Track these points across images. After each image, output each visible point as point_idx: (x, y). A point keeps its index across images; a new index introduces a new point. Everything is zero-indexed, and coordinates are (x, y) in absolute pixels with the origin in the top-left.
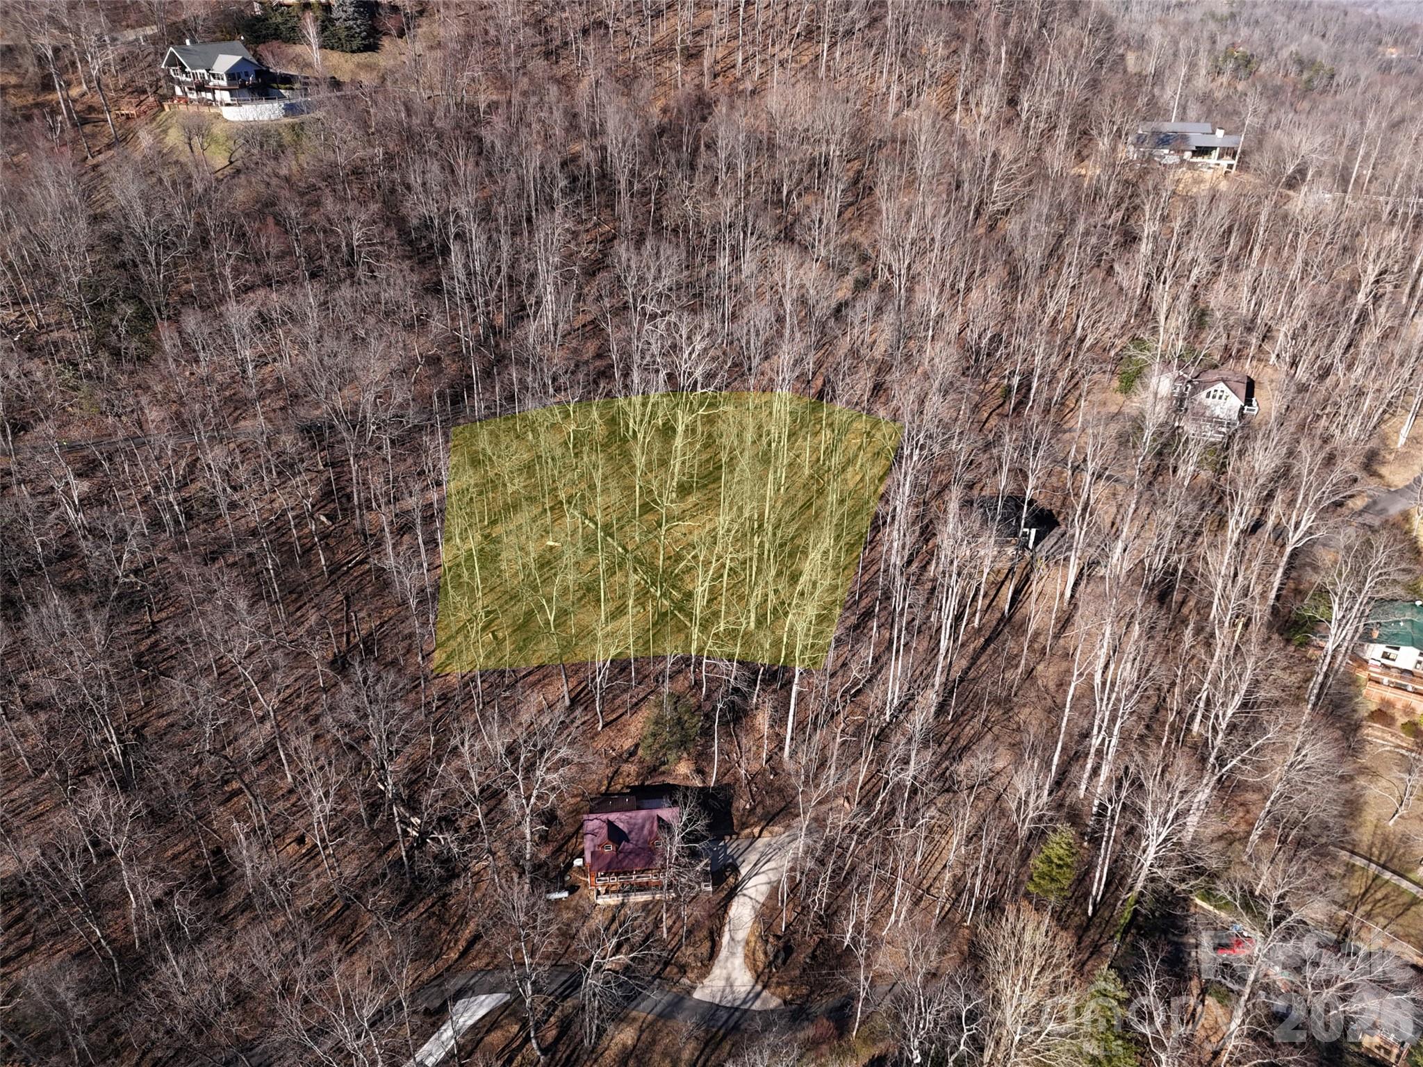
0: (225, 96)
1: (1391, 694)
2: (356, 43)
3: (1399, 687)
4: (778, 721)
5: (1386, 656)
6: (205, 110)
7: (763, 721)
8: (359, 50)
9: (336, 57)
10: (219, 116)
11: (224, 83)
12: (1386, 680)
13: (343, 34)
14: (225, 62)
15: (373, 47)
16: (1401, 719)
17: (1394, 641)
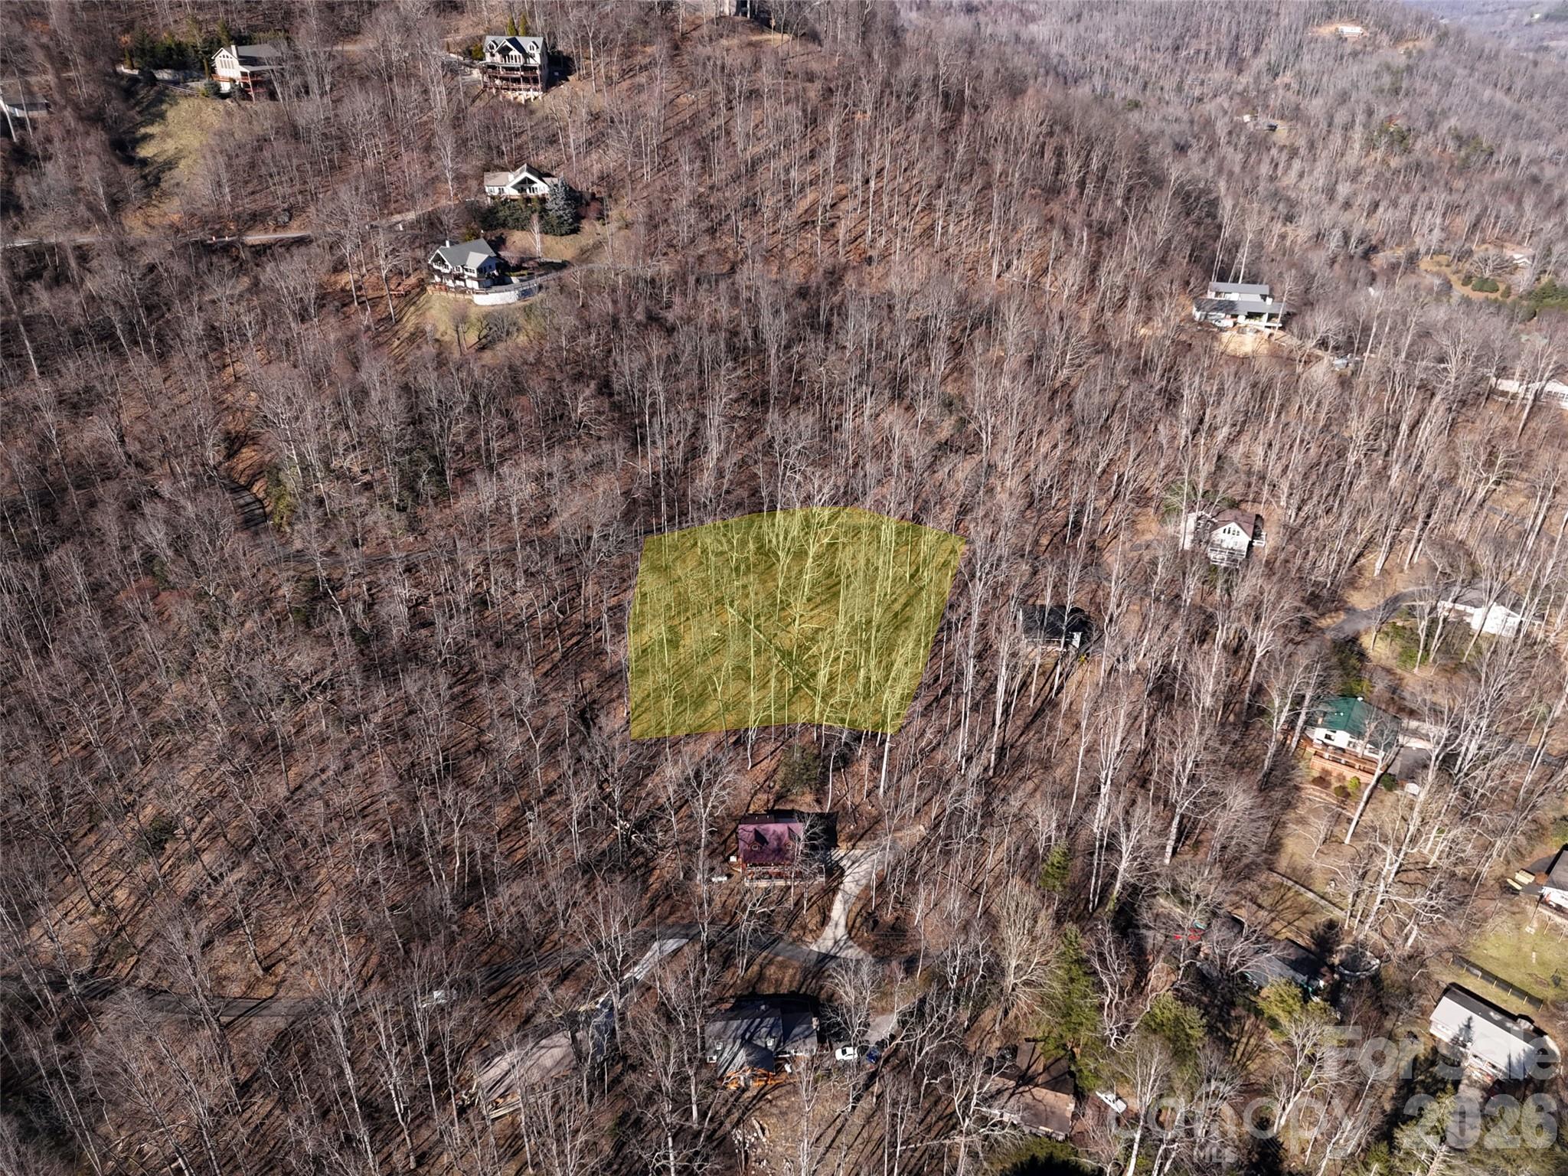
0: (475, 285)
1: (1329, 766)
2: (566, 228)
3: (1335, 760)
4: (876, 767)
5: (1328, 737)
6: (460, 296)
7: (865, 768)
8: (567, 234)
9: (550, 239)
10: (471, 301)
11: (475, 275)
12: (1326, 755)
13: (555, 222)
14: (476, 259)
15: (575, 231)
16: (1335, 784)
17: (1333, 726)
